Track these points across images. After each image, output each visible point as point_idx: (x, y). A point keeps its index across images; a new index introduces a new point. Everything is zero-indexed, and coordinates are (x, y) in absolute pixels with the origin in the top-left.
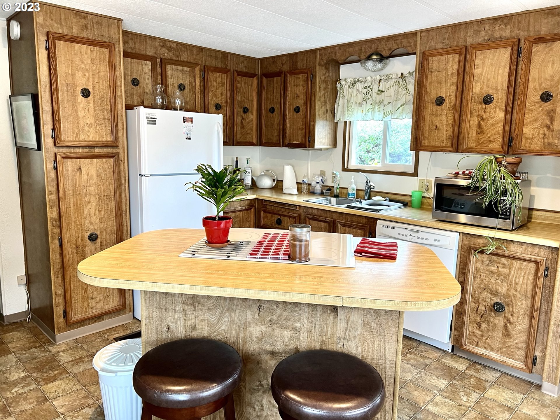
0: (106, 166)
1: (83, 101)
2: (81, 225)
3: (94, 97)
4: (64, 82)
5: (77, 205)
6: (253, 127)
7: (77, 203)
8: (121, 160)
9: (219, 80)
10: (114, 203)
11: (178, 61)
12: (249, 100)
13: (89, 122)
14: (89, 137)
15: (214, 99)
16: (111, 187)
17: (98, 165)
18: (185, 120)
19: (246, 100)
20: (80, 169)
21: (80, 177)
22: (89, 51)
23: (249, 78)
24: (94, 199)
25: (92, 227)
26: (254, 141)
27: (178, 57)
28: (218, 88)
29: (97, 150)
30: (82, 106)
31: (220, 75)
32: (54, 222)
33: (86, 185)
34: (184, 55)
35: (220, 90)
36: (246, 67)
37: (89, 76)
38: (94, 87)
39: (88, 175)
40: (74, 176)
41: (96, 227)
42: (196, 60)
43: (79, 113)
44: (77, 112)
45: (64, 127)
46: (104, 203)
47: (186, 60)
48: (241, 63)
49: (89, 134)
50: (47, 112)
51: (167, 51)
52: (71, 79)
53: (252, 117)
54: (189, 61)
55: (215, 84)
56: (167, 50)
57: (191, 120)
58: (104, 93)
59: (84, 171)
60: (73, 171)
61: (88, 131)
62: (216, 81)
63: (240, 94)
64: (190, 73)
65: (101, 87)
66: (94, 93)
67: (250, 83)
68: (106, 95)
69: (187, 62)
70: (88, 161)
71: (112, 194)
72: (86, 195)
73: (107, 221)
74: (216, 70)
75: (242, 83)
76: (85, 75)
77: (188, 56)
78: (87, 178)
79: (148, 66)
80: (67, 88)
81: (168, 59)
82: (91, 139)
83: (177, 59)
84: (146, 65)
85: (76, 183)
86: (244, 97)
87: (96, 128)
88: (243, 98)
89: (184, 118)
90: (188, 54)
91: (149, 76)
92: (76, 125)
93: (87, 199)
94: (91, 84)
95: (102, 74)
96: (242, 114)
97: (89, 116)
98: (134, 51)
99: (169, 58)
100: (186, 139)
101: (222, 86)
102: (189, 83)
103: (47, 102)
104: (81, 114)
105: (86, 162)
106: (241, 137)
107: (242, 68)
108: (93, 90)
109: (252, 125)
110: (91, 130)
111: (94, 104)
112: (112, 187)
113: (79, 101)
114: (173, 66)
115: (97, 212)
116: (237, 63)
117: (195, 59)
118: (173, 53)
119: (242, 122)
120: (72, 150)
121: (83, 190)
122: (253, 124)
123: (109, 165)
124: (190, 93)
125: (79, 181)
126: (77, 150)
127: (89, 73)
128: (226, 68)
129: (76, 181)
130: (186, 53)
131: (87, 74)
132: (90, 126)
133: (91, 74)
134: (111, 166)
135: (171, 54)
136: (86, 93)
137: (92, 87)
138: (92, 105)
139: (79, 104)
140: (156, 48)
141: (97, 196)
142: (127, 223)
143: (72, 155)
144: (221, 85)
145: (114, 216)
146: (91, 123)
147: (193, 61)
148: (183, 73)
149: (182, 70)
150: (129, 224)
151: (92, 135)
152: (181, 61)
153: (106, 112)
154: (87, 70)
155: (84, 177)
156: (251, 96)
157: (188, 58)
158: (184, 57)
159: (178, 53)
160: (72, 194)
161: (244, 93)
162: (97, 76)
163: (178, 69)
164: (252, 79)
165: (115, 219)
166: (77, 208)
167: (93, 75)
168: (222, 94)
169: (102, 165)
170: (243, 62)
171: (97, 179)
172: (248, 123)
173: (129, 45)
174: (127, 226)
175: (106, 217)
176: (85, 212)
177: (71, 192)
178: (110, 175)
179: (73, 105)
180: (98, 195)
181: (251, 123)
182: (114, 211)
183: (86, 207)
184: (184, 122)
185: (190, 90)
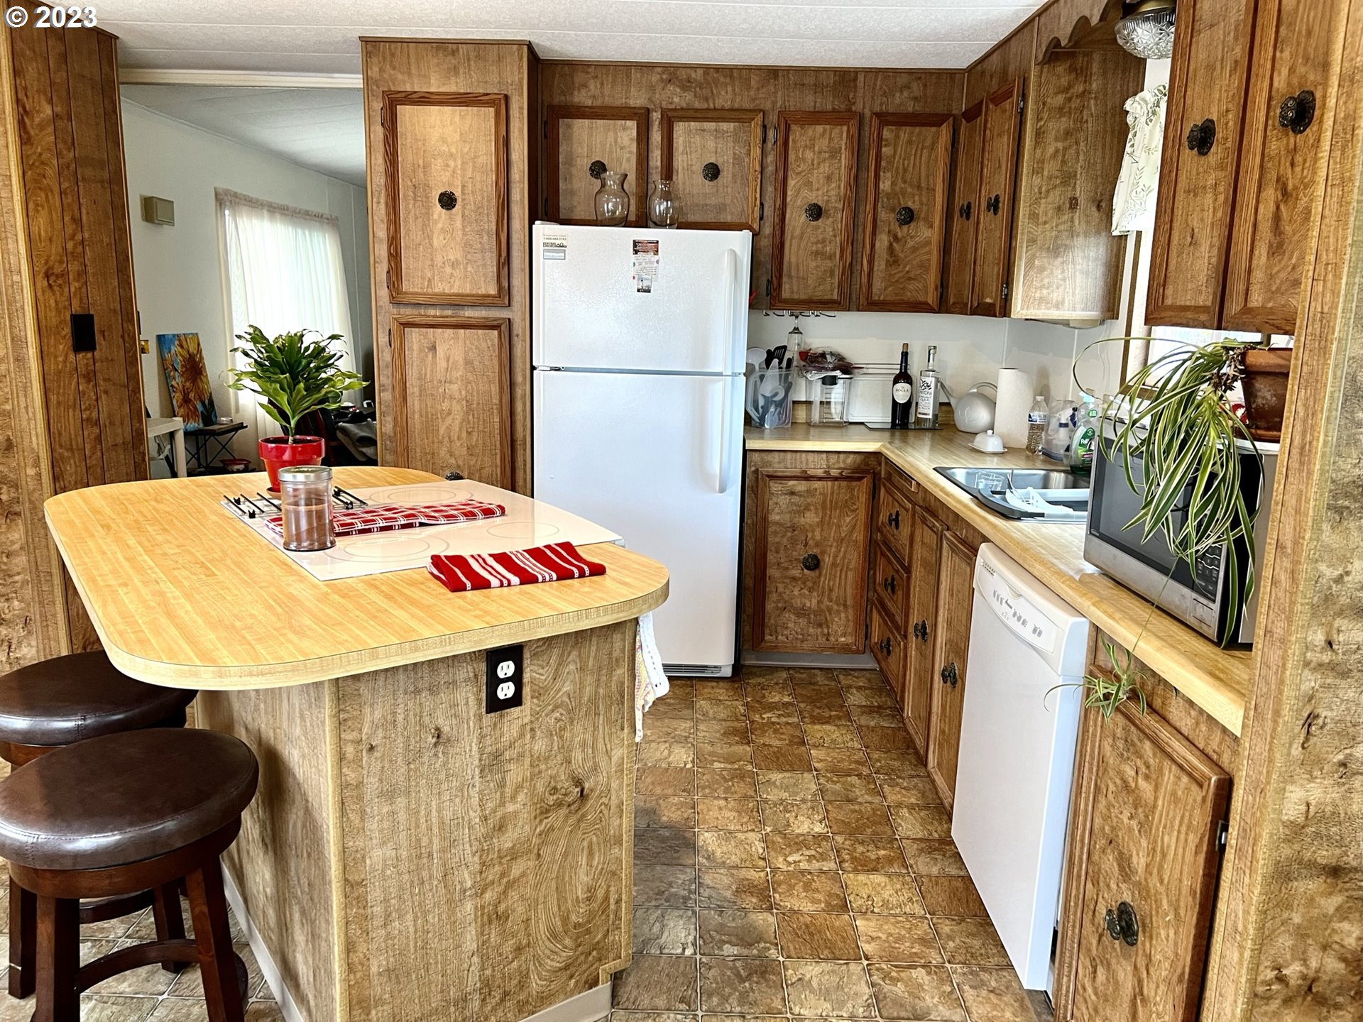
0: (484, 345)
1: (443, 216)
2: (433, 454)
3: (464, 207)
4: (409, 183)
5: (427, 416)
6: (929, 260)
7: (427, 412)
8: (517, 336)
9: (823, 144)
10: (497, 420)
11: (708, 109)
12: (919, 187)
13: (452, 258)
14: (452, 287)
15: (805, 192)
16: (493, 389)
17: (468, 342)
18: (637, 247)
19: (909, 190)
20: (433, 348)
21: (434, 363)
22: (457, 119)
23: (924, 129)
24: (459, 408)
25: (453, 461)
26: (931, 298)
27: (707, 100)
28: (819, 164)
29: (469, 313)
30: (440, 225)
31: (825, 130)
32: (388, 443)
33: (443, 380)
34: (723, 93)
35: (825, 168)
36: (916, 99)
37: (456, 166)
38: (463, 186)
39: (448, 361)
40: (423, 361)
41: (461, 463)
42: (757, 102)
43: (435, 240)
44: (430, 238)
45: (408, 268)
46: (478, 418)
47: (728, 105)
48: (901, 92)
49: (452, 281)
50: (381, 240)
51: (678, 90)
52: (422, 175)
53: (927, 233)
54: (736, 106)
55: (809, 155)
56: (680, 87)
57: (654, 246)
58: (483, 198)
59: (440, 351)
60: (421, 350)
61: (452, 275)
62: (812, 147)
63: (889, 175)
64: (736, 134)
65: (478, 186)
66: (463, 200)
67: (928, 143)
68: (488, 201)
69: (732, 110)
70: (449, 332)
71: (494, 401)
72: (444, 398)
73: (484, 455)
74: (815, 117)
75: (897, 143)
76: (448, 166)
77: (735, 94)
78: (446, 366)
79: (629, 132)
80: (414, 193)
81: (682, 109)
82: (455, 291)
83: (705, 106)
84: (624, 129)
85: (426, 374)
86: (905, 182)
87: (465, 268)
88: (900, 184)
89: (635, 243)
90: (734, 90)
91: (630, 152)
92: (429, 263)
93: (445, 406)
94: (458, 183)
95: (482, 159)
96: (895, 226)
97: (452, 245)
98: (599, 103)
99: (685, 106)
100: (639, 291)
101: (832, 157)
102: (734, 158)
103: (382, 221)
104: (437, 242)
105: (446, 335)
106: (886, 289)
107: (901, 102)
108: (463, 193)
109: (926, 257)
110: (457, 273)
111: (464, 220)
112: (495, 389)
113: (436, 216)
114: (692, 123)
115: (464, 435)
116: (885, 93)
117: (754, 100)
118: (695, 92)
119: (891, 249)
120: (422, 312)
121: (438, 388)
122: (930, 252)
123: (489, 343)
124: (735, 182)
125: (432, 371)
126: (432, 312)
127: (455, 160)
128: (850, 110)
129: (426, 369)
130: (729, 88)
131: (452, 163)
132: (454, 265)
133: (459, 162)
134: (493, 345)
135: (689, 97)
136: (448, 201)
137: (460, 190)
138: (459, 224)
139: (436, 222)
140: (652, 88)
141: (464, 402)
142: (525, 465)
143: (417, 320)
144: (827, 155)
145: (498, 446)
146: (457, 260)
147: (746, 105)
148: (716, 138)
149: (716, 130)
150: (529, 466)
151: (457, 283)
152: (715, 109)
153: (485, 238)
154: (452, 155)
155: (442, 364)
156: (928, 176)
157: (733, 100)
158: (725, 98)
159: (706, 92)
160: (417, 394)
161: (905, 170)
162: (471, 164)
163: (704, 130)
164: (934, 129)
165: (498, 451)
166: (427, 422)
167: (463, 163)
168: (829, 178)
169: (476, 343)
170: (907, 87)
171: (465, 369)
172: (914, 249)
173: (590, 90)
174: (525, 472)
175: (481, 446)
176: (442, 431)
177: (416, 390)
178: (491, 362)
179: (424, 225)
180: (467, 401)
181: (927, 249)
182: (498, 437)
183: (443, 421)
184: (636, 252)
185: (734, 176)
